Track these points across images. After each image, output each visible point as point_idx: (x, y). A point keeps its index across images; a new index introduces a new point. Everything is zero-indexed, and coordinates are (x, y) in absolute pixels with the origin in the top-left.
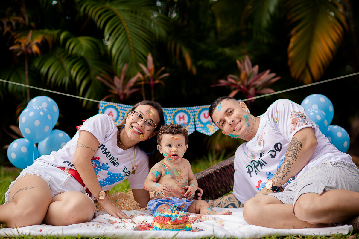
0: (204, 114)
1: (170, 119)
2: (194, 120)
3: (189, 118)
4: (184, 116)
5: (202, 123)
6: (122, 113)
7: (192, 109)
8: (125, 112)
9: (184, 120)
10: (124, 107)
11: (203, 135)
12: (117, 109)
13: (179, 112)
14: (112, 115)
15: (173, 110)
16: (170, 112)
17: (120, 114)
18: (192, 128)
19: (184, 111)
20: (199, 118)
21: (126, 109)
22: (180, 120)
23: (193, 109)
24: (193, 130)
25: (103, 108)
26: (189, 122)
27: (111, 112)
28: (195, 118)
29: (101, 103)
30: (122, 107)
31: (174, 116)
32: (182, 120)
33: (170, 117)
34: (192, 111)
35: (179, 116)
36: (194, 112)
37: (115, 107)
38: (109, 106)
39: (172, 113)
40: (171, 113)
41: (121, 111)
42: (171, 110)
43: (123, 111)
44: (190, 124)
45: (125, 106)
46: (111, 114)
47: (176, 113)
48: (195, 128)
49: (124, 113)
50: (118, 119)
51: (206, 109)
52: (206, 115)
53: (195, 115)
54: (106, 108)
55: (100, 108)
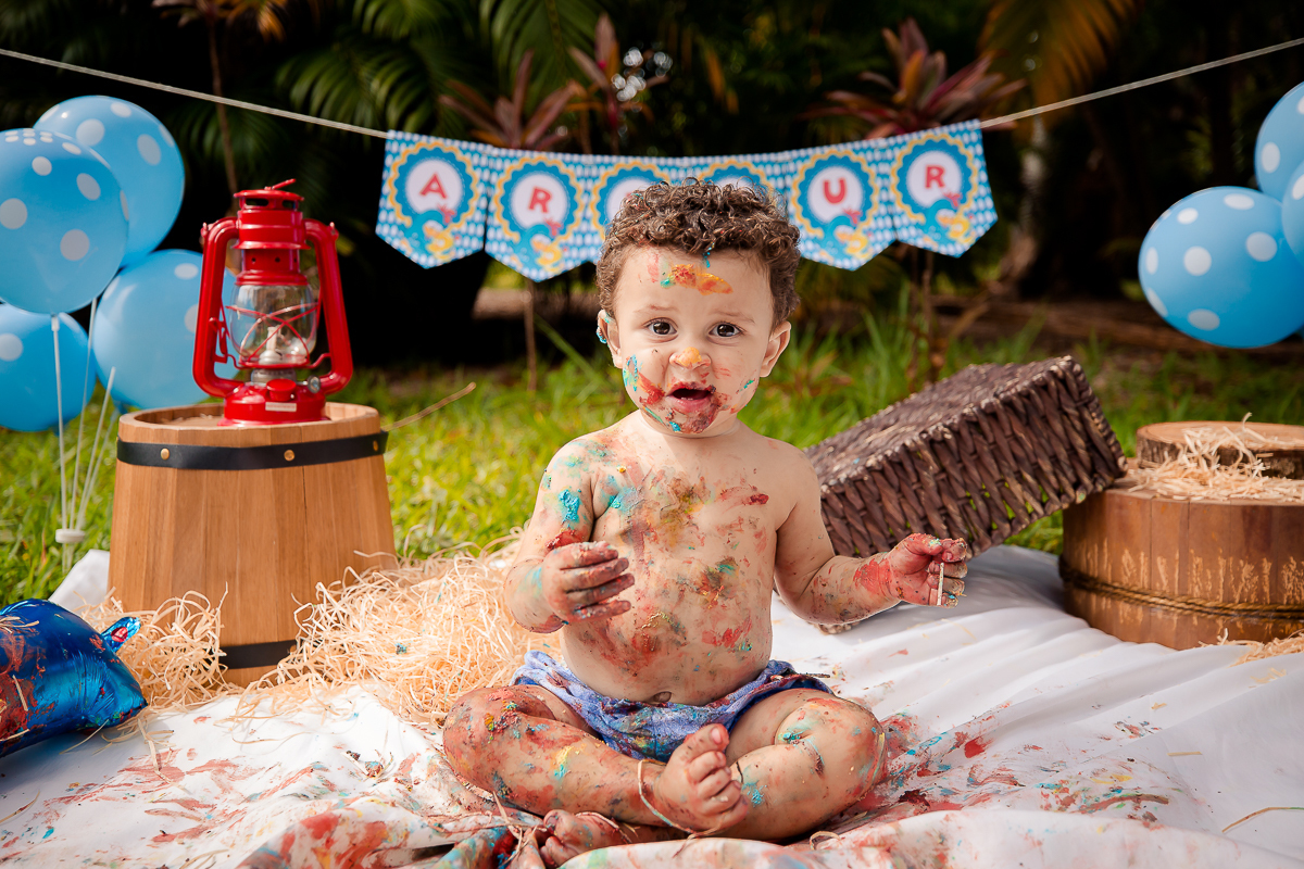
0: (826, 185)
5: (816, 222)
6: (481, 181)
7: (772, 164)
8: (494, 179)
10: (489, 157)
12: (460, 167)
13: (722, 173)
14: (441, 191)
15: (694, 167)
16: (682, 174)
17: (473, 186)
19: (743, 172)
20: (803, 200)
21: (499, 165)
23: (781, 164)
25: (401, 160)
27: (435, 179)
29: (392, 141)
30: (481, 155)
34: (777, 170)
36: (783, 176)
37: (450, 158)
38: (424, 155)
41: (477, 174)
42: (686, 170)
43: (486, 175)
45: (496, 152)
46: (434, 186)
49: (489, 184)
50: (463, 207)
51: (833, 161)
52: (835, 190)
53: (786, 189)
54: (413, 161)
55: (389, 161)
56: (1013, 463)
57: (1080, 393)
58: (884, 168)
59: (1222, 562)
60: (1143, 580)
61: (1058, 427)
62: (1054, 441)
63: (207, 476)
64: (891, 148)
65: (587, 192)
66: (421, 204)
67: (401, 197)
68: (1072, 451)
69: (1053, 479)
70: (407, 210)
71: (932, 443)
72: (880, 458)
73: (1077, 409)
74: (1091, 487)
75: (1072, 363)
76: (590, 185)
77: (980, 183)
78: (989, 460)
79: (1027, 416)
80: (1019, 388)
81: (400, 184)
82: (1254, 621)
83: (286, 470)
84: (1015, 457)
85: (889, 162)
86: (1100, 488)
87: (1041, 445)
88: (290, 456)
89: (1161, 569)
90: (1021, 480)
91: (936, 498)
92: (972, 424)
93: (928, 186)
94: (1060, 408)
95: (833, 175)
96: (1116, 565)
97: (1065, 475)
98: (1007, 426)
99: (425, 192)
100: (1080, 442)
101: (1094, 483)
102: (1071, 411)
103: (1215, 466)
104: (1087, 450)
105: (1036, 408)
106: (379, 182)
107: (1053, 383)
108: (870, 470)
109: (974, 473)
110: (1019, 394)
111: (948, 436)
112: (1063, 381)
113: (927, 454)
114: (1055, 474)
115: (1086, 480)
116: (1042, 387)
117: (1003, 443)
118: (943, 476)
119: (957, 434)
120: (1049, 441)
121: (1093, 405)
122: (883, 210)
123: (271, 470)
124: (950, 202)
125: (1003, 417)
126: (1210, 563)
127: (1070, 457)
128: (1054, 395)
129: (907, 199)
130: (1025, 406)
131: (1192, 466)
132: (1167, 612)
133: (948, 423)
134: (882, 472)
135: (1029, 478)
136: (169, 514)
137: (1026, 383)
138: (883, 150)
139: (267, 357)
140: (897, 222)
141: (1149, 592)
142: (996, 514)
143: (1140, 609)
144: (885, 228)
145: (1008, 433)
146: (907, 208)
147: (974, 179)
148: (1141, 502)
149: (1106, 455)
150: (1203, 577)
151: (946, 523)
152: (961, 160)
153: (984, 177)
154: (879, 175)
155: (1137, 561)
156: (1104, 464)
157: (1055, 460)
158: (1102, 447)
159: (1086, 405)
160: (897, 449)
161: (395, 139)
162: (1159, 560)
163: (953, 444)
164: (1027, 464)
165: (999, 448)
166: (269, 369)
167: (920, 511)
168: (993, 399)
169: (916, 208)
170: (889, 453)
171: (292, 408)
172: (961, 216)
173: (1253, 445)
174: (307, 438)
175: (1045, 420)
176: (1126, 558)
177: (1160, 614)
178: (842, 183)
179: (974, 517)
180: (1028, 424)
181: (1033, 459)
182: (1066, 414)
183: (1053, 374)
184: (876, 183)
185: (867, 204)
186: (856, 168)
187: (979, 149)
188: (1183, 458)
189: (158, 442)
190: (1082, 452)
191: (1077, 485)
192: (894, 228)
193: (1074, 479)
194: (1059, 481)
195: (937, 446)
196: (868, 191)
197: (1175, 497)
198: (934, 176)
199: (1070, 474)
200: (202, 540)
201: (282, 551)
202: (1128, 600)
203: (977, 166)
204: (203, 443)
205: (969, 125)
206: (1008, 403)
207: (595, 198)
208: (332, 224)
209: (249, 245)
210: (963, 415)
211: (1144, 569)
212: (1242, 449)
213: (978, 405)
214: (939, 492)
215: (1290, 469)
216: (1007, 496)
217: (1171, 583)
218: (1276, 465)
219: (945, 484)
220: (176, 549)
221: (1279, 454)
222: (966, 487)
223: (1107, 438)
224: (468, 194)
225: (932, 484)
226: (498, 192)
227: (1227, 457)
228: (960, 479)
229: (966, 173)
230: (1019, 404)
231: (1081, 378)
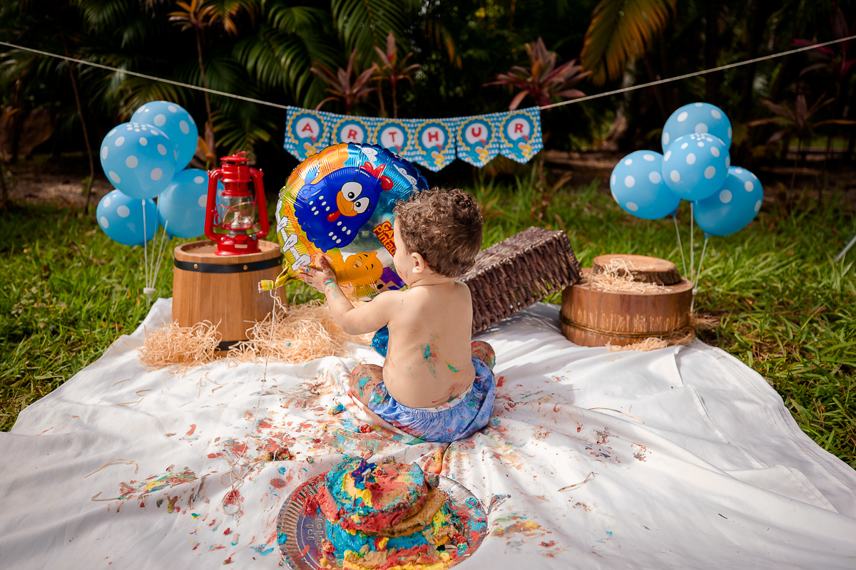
0: (473, 130)
1: (413, 139)
2: (454, 140)
3: (447, 137)
4: (437, 133)
5: (468, 144)
6: (328, 126)
7: (451, 122)
8: (333, 126)
9: (437, 140)
10: (331, 117)
11: (468, 165)
12: (318, 121)
13: (428, 126)
14: (310, 130)
15: (418, 123)
16: (412, 126)
17: (324, 128)
18: (450, 155)
19: (439, 126)
20: (463, 135)
21: (335, 120)
22: (430, 140)
23: (454, 122)
24: (453, 158)
25: (293, 117)
26: (446, 143)
27: (308, 125)
28: (455, 137)
30: (327, 116)
31: (421, 133)
32: (434, 139)
33: (413, 134)
34: (452, 124)
35: (429, 134)
36: (455, 126)
37: (314, 117)
38: (303, 116)
39: (417, 127)
40: (415, 128)
41: (326, 124)
42: (414, 124)
43: (330, 124)
44: (448, 146)
45: (333, 115)
46: (308, 128)
47: (424, 129)
48: (456, 153)
49: (331, 128)
50: (320, 136)
51: (476, 121)
52: (476, 132)
53: (456, 131)
54: (298, 118)
55: (288, 117)
56: (537, 274)
57: (565, 246)
58: (498, 124)
59: (612, 316)
60: (585, 322)
61: (556, 260)
62: (554, 265)
63: (213, 275)
64: (501, 116)
65: (372, 132)
66: (302, 135)
67: (294, 132)
68: (561, 269)
69: (552, 280)
70: (297, 137)
71: (504, 266)
72: (483, 271)
73: (564, 252)
74: (568, 284)
75: (563, 233)
76: (373, 129)
77: (538, 131)
78: (527, 273)
79: (544, 255)
80: (541, 243)
81: (294, 127)
82: (623, 338)
83: (244, 274)
84: (538, 271)
85: (500, 122)
86: (571, 284)
87: (548, 267)
88: (245, 268)
89: (591, 317)
90: (540, 281)
91: (505, 288)
92: (521, 258)
93: (516, 132)
94: (557, 252)
95: (476, 126)
96: (576, 314)
97: (557, 279)
98: (535, 259)
99: (304, 129)
100: (564, 266)
101: (569, 283)
102: (561, 253)
103: (616, 276)
104: (567, 269)
105: (547, 251)
106: (284, 126)
107: (554, 242)
108: (479, 276)
109: (521, 278)
110: (540, 246)
111: (511, 263)
112: (559, 241)
113: (502, 270)
114: (554, 279)
115: (566, 281)
116: (550, 244)
117: (533, 266)
118: (508, 279)
119: (514, 262)
120: (552, 265)
121: (570, 251)
122: (496, 140)
123: (238, 274)
124: (525, 139)
125: (533, 255)
126: (608, 316)
127: (560, 272)
128: (555, 246)
129: (507, 137)
130: (542, 251)
131: (608, 276)
132: (592, 334)
133: (511, 257)
134: (484, 277)
135: (543, 280)
136: (198, 290)
137: (544, 242)
138: (498, 117)
139: (235, 224)
140: (501, 147)
141: (586, 326)
142: (529, 294)
143: (583, 332)
144: (496, 148)
145: (535, 262)
146: (506, 141)
147: (535, 130)
148: (585, 290)
149: (575, 271)
150: (605, 321)
151: (509, 297)
152: (530, 122)
153: (540, 129)
154: (496, 126)
155: (583, 314)
156: (573, 275)
157: (554, 273)
158: (573, 268)
159: (568, 251)
160: (490, 268)
161: (290, 109)
162: (590, 314)
163: (513, 266)
164: (542, 274)
165: (531, 268)
166: (236, 230)
167: (499, 293)
168: (530, 248)
169: (510, 141)
170: (487, 269)
171: (245, 246)
172: (528, 146)
173: (631, 269)
174: (252, 260)
175: (551, 257)
176: (579, 312)
177: (590, 335)
178: (480, 129)
179: (520, 295)
180: (544, 258)
181: (545, 272)
182: (560, 254)
183: (554, 238)
184: (494, 130)
185: (489, 137)
186: (486, 124)
187: (539, 118)
188: (605, 273)
189: (193, 262)
190: (565, 270)
191: (562, 283)
192: (499, 149)
193: (561, 281)
194: (555, 281)
195: (507, 267)
196: (490, 132)
197: (598, 290)
198: (519, 128)
199: (559, 278)
200: (211, 301)
201: (243, 305)
202: (579, 329)
203: (537, 125)
204: (212, 262)
205: (534, 108)
206: (536, 250)
207: (376, 134)
208: (261, 170)
209: (227, 180)
210: (517, 254)
211: (585, 317)
212: (627, 270)
213: (524, 250)
214: (506, 285)
215: (644, 279)
216: (534, 287)
217: (594, 323)
218: (639, 277)
219: (509, 283)
220: (201, 304)
221: (640, 273)
222: (517, 283)
223: (575, 264)
224: (322, 131)
225: (503, 282)
226: (335, 131)
227: (621, 273)
228: (515, 280)
229: (532, 127)
230: (540, 250)
231: (566, 240)
